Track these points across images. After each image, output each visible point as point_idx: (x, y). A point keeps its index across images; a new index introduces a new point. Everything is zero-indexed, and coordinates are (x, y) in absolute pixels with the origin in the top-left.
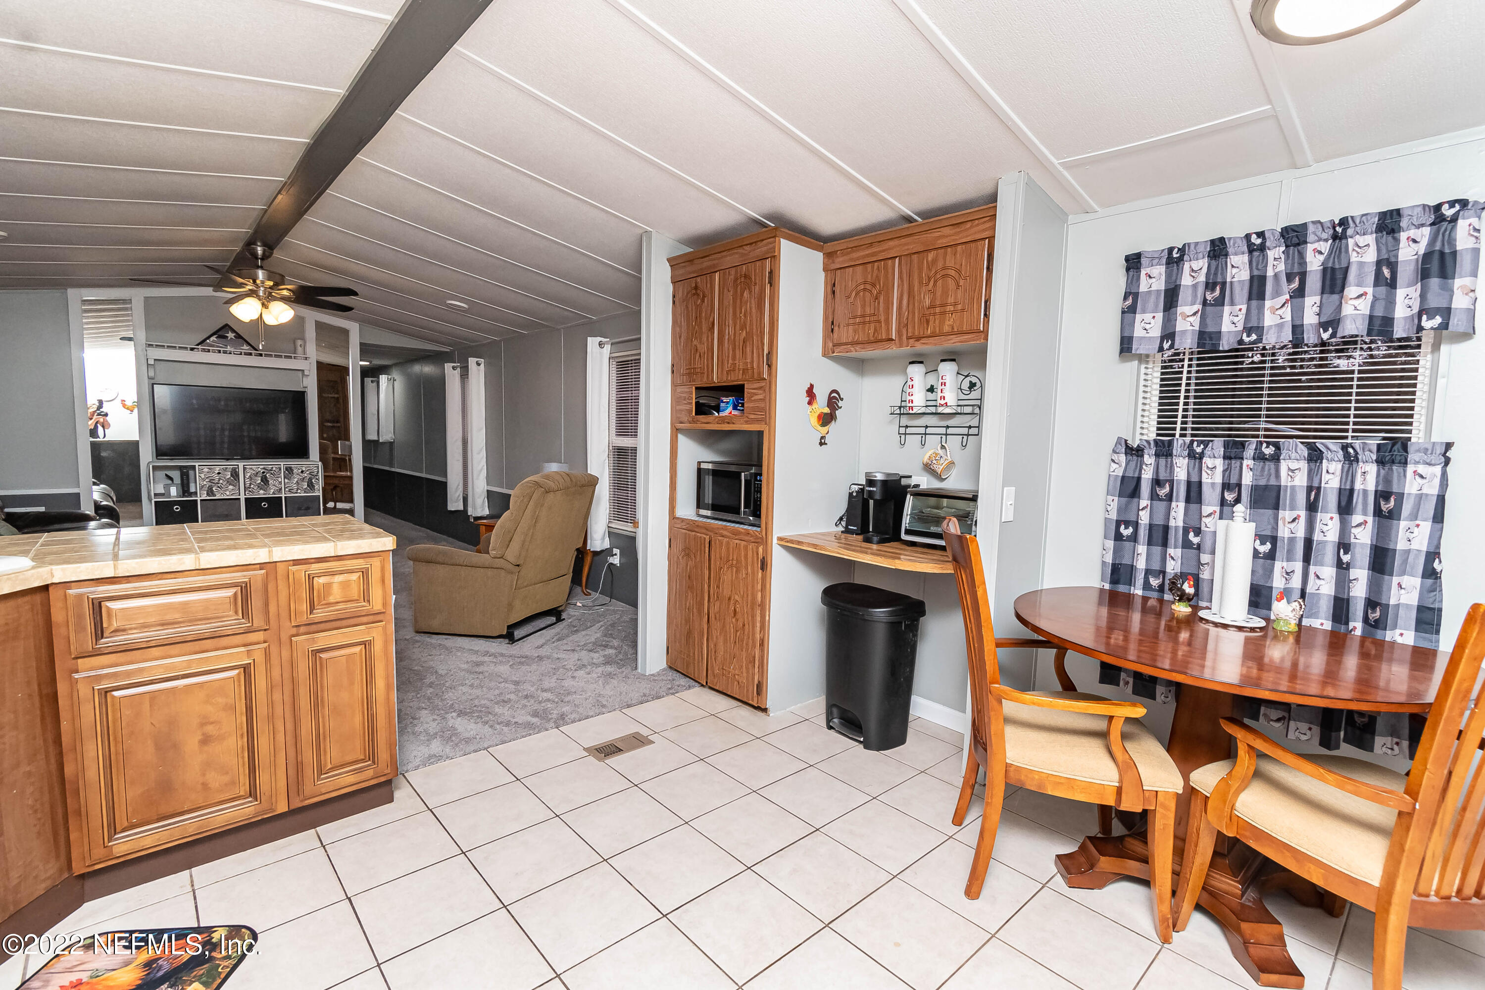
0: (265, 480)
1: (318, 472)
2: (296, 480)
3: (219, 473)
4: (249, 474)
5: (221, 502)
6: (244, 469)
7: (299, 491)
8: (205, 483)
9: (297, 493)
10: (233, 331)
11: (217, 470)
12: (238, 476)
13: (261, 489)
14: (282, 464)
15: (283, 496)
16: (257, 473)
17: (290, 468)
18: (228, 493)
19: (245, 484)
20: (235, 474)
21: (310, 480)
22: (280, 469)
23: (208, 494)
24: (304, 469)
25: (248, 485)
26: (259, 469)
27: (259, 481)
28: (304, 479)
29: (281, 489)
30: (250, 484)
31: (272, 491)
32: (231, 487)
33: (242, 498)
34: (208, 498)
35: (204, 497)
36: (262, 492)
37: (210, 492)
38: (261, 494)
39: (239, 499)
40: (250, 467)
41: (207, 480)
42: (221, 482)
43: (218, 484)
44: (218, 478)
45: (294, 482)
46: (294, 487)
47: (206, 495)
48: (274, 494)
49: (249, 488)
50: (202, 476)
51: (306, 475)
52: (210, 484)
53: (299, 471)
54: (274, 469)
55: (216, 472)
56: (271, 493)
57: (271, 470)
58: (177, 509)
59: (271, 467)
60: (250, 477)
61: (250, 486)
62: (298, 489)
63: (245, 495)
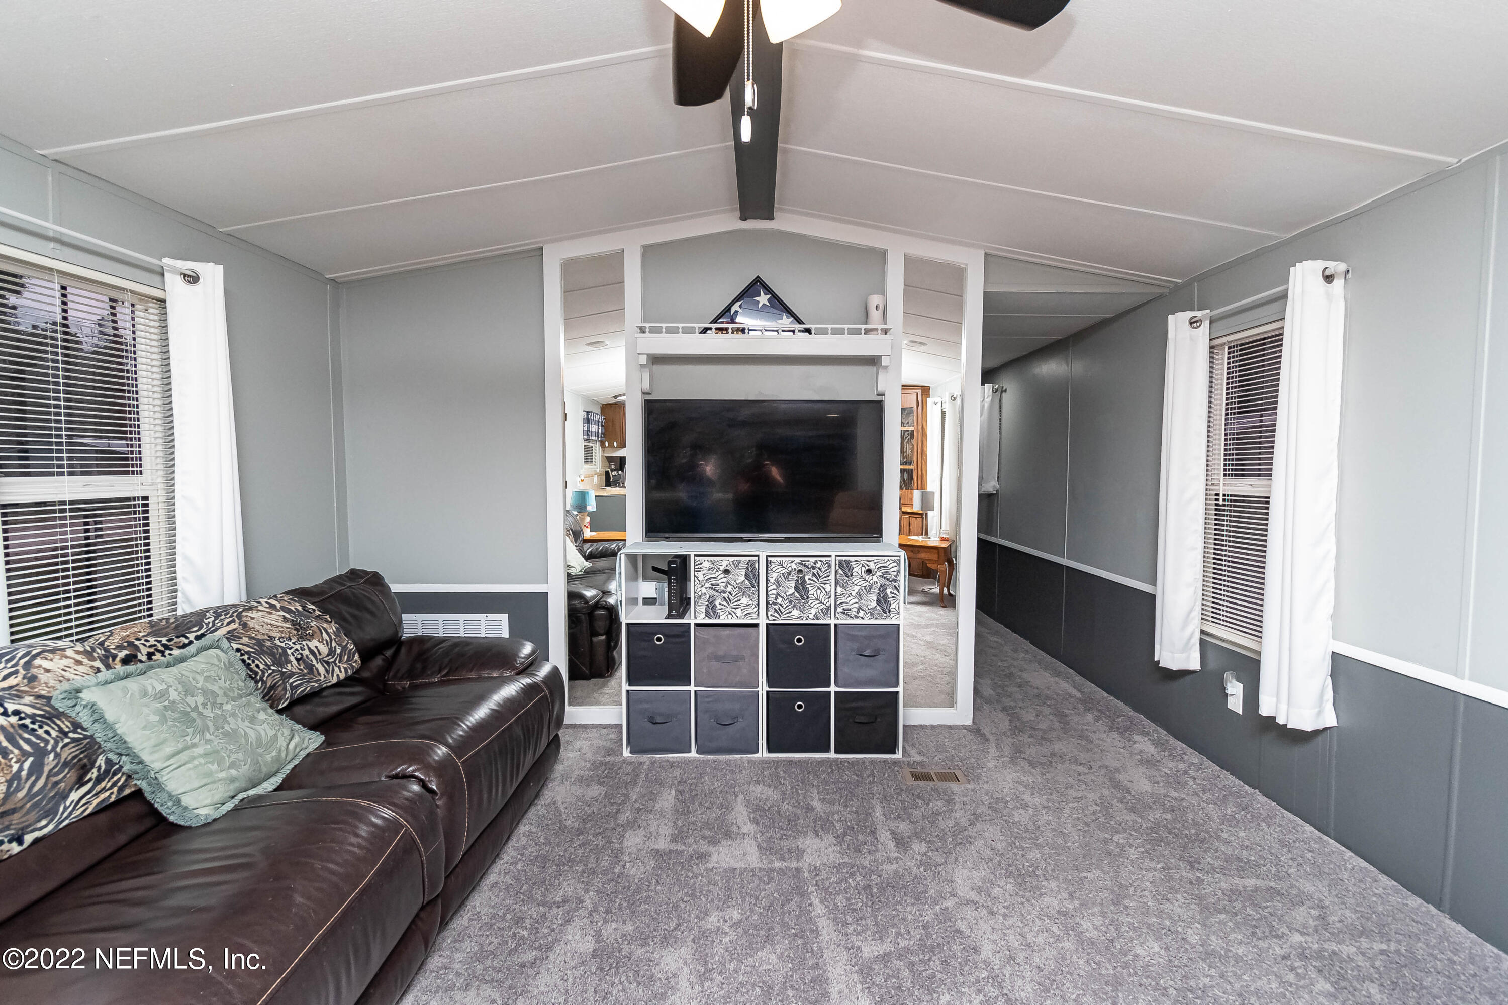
0: (801, 587)
1: (898, 572)
2: (857, 589)
3: (726, 572)
4: (775, 575)
5: (727, 631)
6: (769, 564)
7: (861, 614)
8: (703, 591)
9: (857, 617)
10: (768, 290)
11: (724, 563)
12: (756, 578)
13: (794, 606)
14: (834, 553)
15: (832, 622)
16: (789, 573)
17: (847, 562)
18: (739, 612)
19: (767, 596)
20: (752, 575)
21: (883, 588)
22: (830, 566)
23: (707, 614)
24: (872, 566)
25: (772, 598)
26: (794, 566)
27: (792, 591)
28: (871, 587)
29: (828, 608)
30: (777, 595)
31: (814, 611)
32: (745, 600)
33: (762, 621)
34: (708, 621)
35: (702, 619)
36: (796, 612)
37: (711, 609)
38: (795, 617)
39: (756, 625)
40: (778, 559)
41: (707, 585)
42: (729, 589)
43: (724, 592)
44: (724, 580)
45: (854, 594)
46: (853, 603)
47: (703, 615)
48: (818, 619)
49: (775, 604)
50: (700, 575)
51: (875, 579)
52: (712, 592)
53: (863, 569)
54: (819, 565)
55: (722, 568)
56: (811, 616)
57: (814, 568)
58: (659, 640)
59: (813, 559)
60: (777, 581)
61: (776, 599)
62: (859, 608)
63: (767, 618)
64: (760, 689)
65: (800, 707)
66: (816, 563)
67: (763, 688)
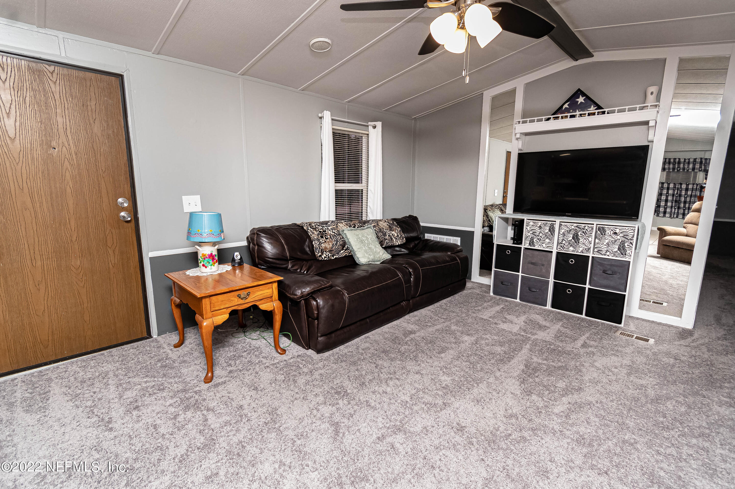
0: (576, 237)
1: (633, 237)
2: (607, 241)
3: (540, 227)
4: (563, 231)
5: (537, 253)
6: (560, 225)
7: (608, 253)
8: (529, 234)
9: (605, 255)
11: (540, 223)
12: (554, 231)
13: (571, 246)
14: (595, 223)
15: (591, 255)
16: (570, 230)
17: (603, 228)
18: (544, 245)
19: (558, 240)
20: (552, 230)
21: (623, 243)
22: (592, 229)
23: (530, 244)
24: (618, 231)
25: (560, 241)
26: (573, 227)
27: (571, 238)
28: (616, 241)
29: (589, 249)
30: (563, 240)
31: (581, 249)
32: (547, 240)
33: (555, 251)
34: (529, 247)
35: (527, 246)
36: (571, 248)
37: (532, 243)
38: (571, 250)
39: (552, 252)
40: (565, 224)
41: (531, 232)
42: (541, 235)
43: (538, 236)
44: (539, 231)
45: (605, 243)
46: (604, 248)
47: (528, 245)
48: (583, 253)
49: (561, 243)
50: (528, 228)
51: (618, 237)
52: (533, 236)
53: (612, 232)
54: (586, 228)
55: (538, 226)
56: (579, 251)
57: (584, 229)
58: (508, 252)
59: (584, 225)
60: (564, 233)
61: (562, 241)
62: (607, 251)
63: (557, 249)
65: (569, 291)
66: (585, 227)
67: (551, 280)
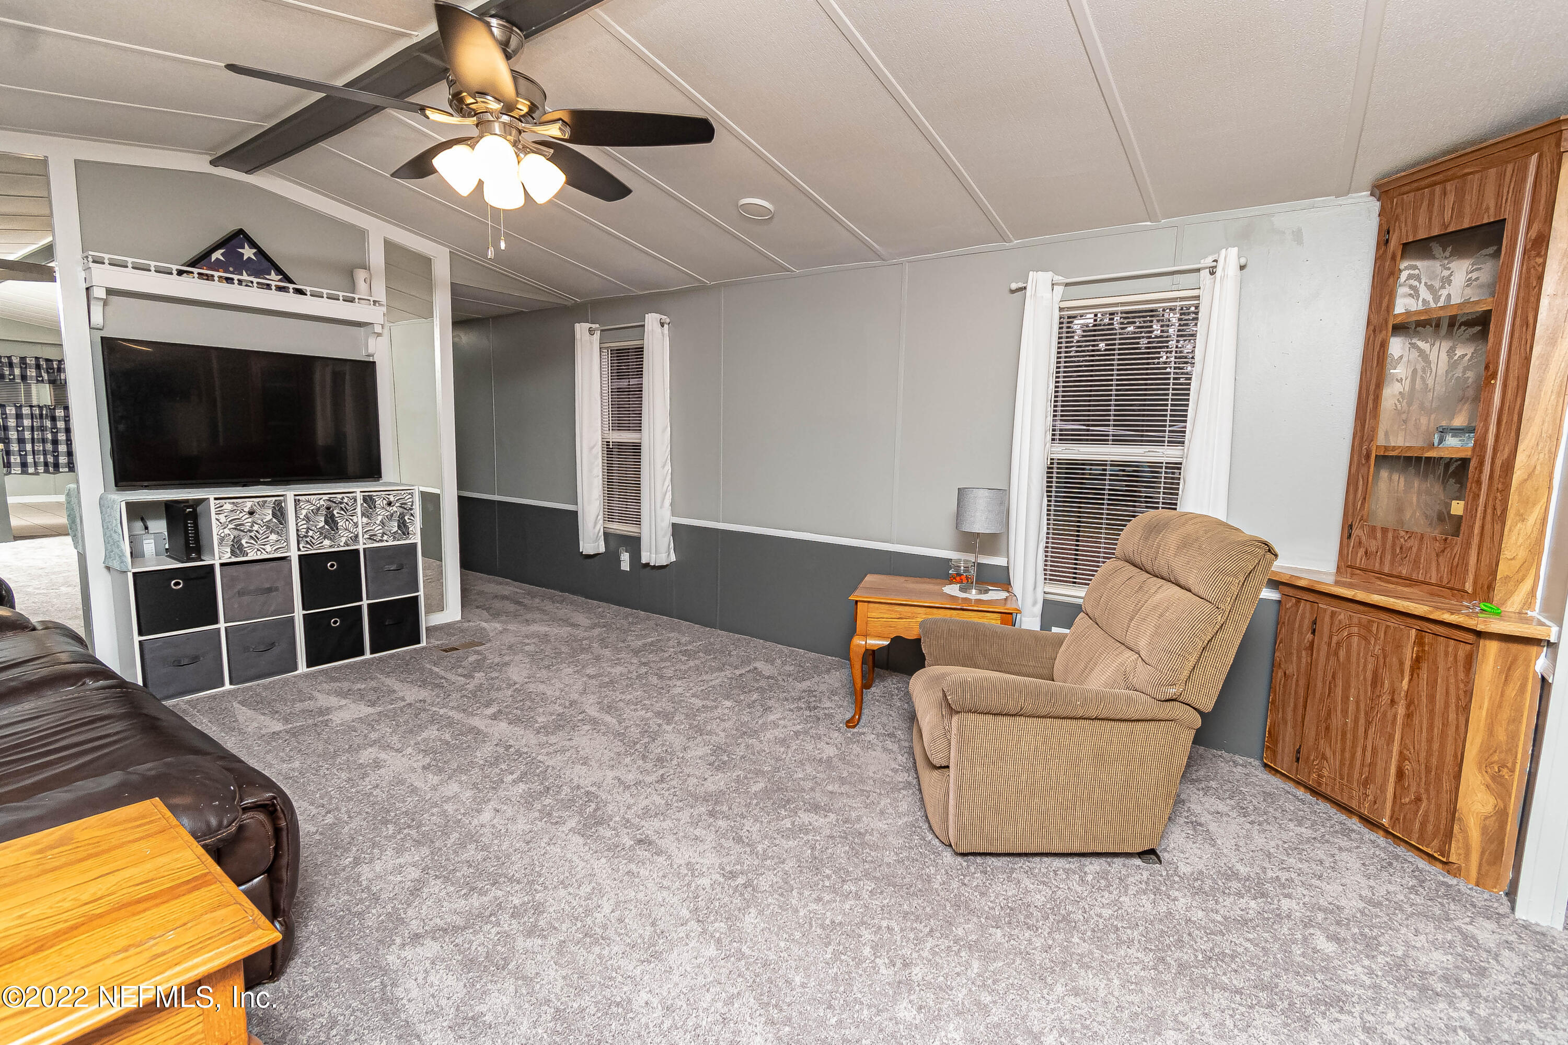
0: (331, 521)
1: (414, 504)
2: (380, 518)
3: (251, 513)
4: (304, 512)
5: (257, 567)
6: (297, 502)
7: (385, 538)
8: (227, 531)
9: (382, 541)
10: (253, 244)
11: (249, 504)
12: (285, 515)
13: (325, 538)
14: (358, 490)
15: (361, 547)
16: (318, 509)
17: (370, 497)
18: (268, 548)
19: (297, 530)
20: (279, 512)
21: (402, 516)
22: (355, 500)
23: (233, 553)
24: (392, 498)
25: (303, 532)
26: (322, 502)
27: (322, 524)
28: (392, 515)
29: (357, 536)
30: (308, 529)
31: (344, 539)
32: (273, 537)
33: (294, 555)
34: (234, 559)
35: (227, 558)
36: (327, 542)
37: (237, 547)
38: (326, 546)
39: (288, 558)
40: (306, 498)
41: (230, 526)
42: (256, 527)
43: (250, 531)
44: (250, 520)
45: (378, 522)
46: (378, 530)
47: (229, 555)
48: (348, 545)
49: (306, 537)
50: (222, 518)
51: (395, 509)
52: (236, 533)
53: (385, 502)
54: (346, 500)
55: (247, 509)
56: (342, 544)
57: (341, 503)
58: (177, 585)
59: (340, 496)
60: (306, 516)
61: (307, 532)
62: (384, 533)
63: (299, 549)
64: (296, 614)
65: (335, 623)
66: (343, 498)
67: (299, 613)
